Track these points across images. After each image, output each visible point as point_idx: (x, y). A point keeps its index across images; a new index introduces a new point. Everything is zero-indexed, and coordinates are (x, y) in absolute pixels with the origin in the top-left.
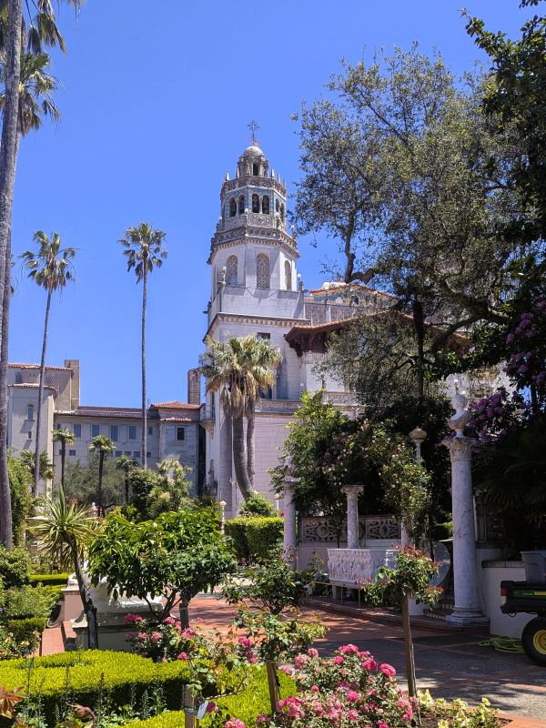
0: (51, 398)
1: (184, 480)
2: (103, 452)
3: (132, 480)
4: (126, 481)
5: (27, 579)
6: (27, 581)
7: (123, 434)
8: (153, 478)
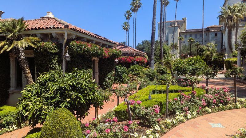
0: (179, 29)
1: (215, 48)
2: (191, 42)
3: (199, 49)
4: (198, 49)
5: (167, 72)
6: (167, 73)
7: (198, 36)
8: (205, 48)
